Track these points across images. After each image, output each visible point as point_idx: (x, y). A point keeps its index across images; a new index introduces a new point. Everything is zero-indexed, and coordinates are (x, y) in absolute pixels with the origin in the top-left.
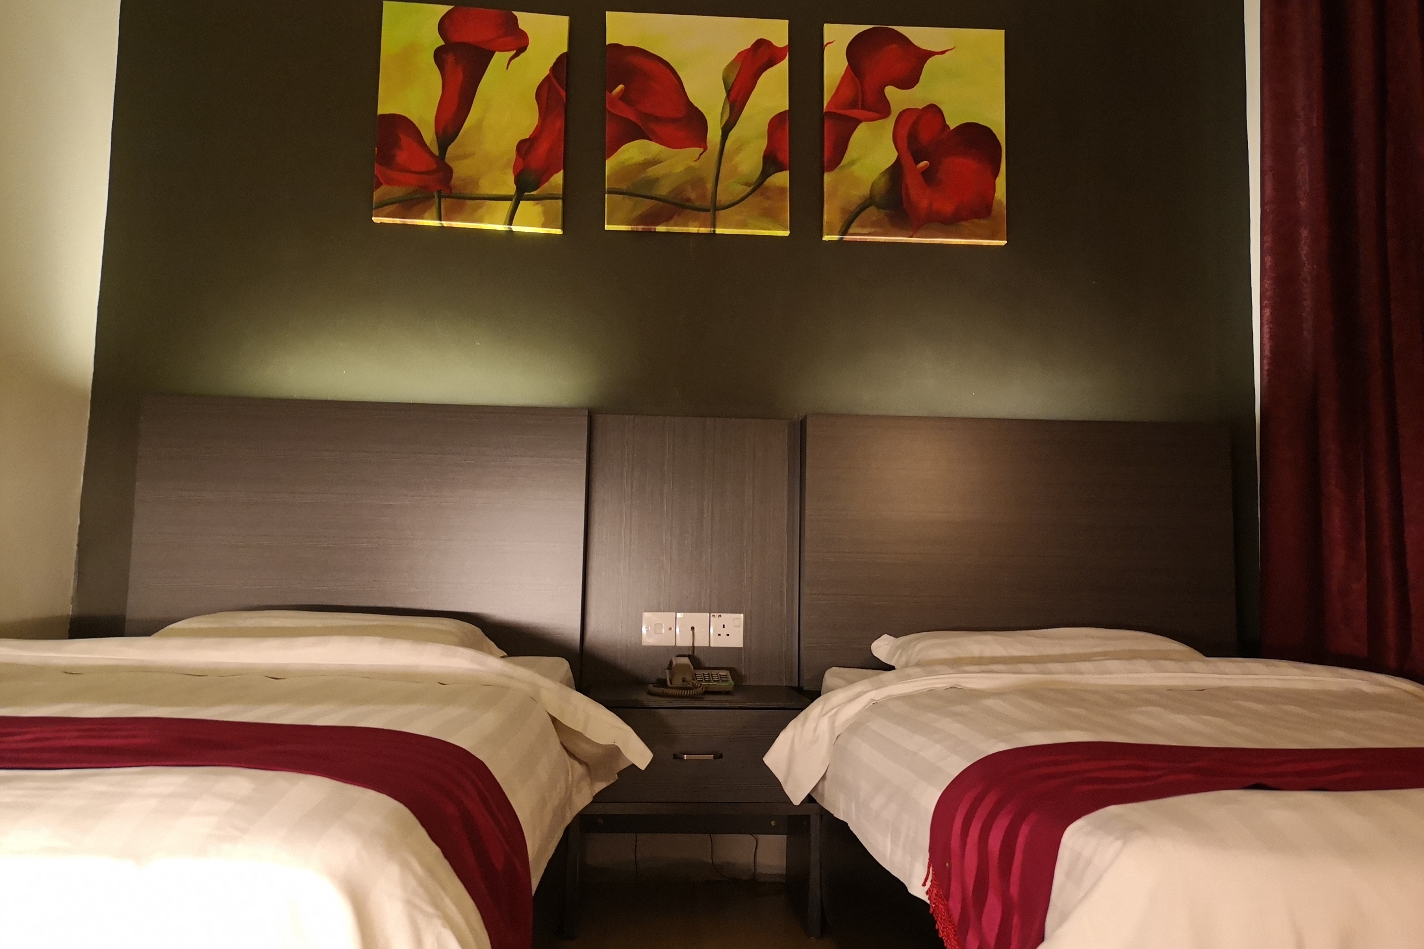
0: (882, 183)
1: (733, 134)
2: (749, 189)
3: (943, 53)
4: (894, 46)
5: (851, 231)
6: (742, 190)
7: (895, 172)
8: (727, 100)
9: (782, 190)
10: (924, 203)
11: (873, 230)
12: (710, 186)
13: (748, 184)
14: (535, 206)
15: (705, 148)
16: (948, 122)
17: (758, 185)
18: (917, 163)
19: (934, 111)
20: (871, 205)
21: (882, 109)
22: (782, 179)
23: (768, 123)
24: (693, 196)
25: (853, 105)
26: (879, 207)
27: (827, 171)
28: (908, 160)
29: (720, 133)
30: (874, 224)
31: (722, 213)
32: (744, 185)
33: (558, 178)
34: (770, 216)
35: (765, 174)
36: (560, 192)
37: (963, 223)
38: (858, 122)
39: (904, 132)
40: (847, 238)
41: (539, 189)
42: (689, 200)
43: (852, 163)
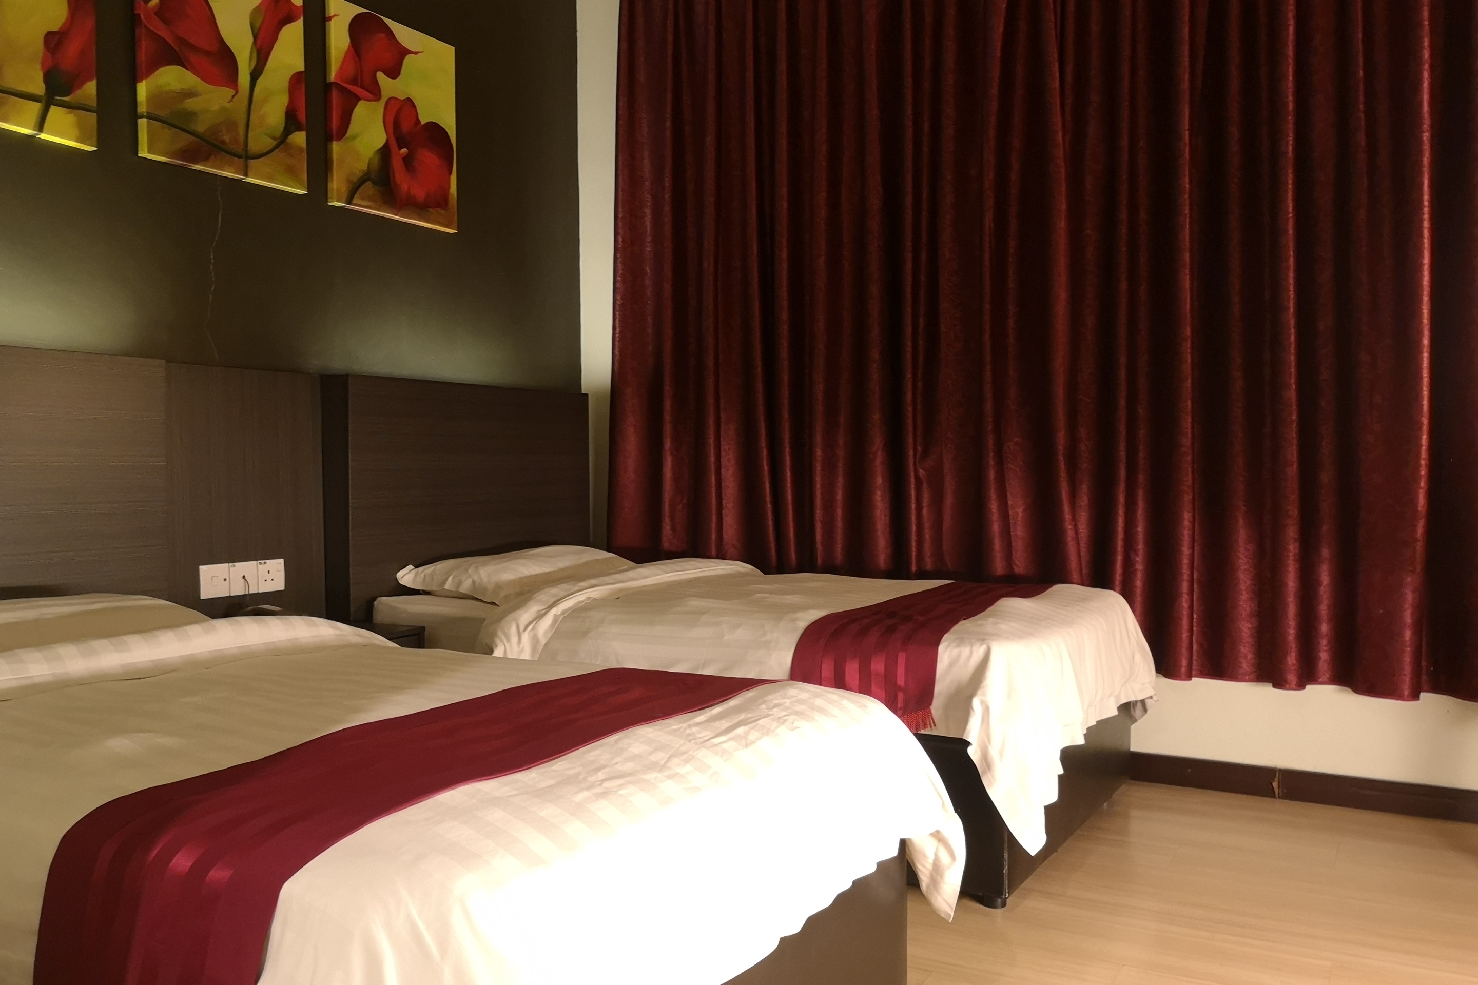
0: (376, 161)
1: (260, 82)
2: (275, 143)
3: (416, 53)
4: (383, 35)
5: (354, 201)
6: (270, 143)
7: (385, 152)
8: (254, 47)
9: (300, 149)
10: (404, 187)
11: (370, 204)
12: (241, 131)
13: (274, 138)
14: (69, 115)
15: (237, 92)
16: (420, 118)
17: (282, 141)
18: (400, 149)
19: (409, 103)
20: (368, 179)
21: (375, 92)
22: (299, 138)
23: (288, 80)
24: (227, 138)
25: (354, 82)
26: (374, 183)
27: (336, 141)
28: (394, 145)
29: (248, 78)
30: (371, 198)
31: (253, 163)
32: (271, 138)
33: (90, 88)
34: (291, 173)
35: (287, 132)
36: (94, 103)
37: (430, 210)
38: (358, 99)
39: (391, 119)
40: (350, 207)
41: (71, 96)
42: (223, 142)
43: (354, 137)
